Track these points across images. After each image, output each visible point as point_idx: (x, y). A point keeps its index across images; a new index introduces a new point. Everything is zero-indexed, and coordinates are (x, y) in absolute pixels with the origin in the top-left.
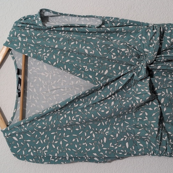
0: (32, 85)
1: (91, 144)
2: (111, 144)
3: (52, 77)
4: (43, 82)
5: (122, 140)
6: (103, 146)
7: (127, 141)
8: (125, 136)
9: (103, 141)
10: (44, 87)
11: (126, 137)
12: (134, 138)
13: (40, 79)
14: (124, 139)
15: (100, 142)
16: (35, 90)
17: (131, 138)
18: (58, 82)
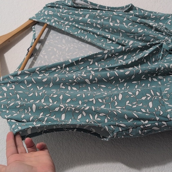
0: (44, 52)
1: (100, 100)
2: (128, 102)
3: (68, 50)
4: (57, 52)
5: (144, 98)
6: (116, 104)
7: (151, 100)
8: (148, 95)
9: (118, 98)
10: (57, 55)
11: (150, 96)
12: (160, 98)
13: (55, 49)
14: (147, 98)
15: (114, 98)
16: (46, 57)
17: (156, 98)
18: (74, 54)
